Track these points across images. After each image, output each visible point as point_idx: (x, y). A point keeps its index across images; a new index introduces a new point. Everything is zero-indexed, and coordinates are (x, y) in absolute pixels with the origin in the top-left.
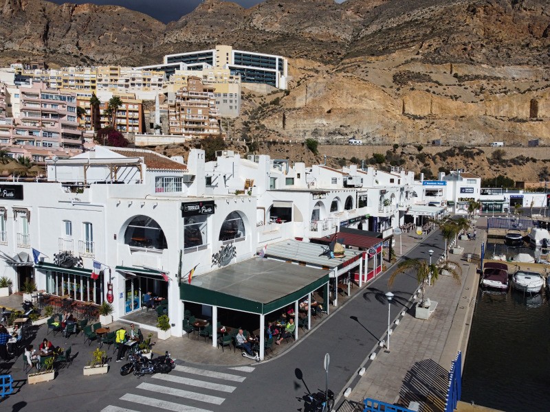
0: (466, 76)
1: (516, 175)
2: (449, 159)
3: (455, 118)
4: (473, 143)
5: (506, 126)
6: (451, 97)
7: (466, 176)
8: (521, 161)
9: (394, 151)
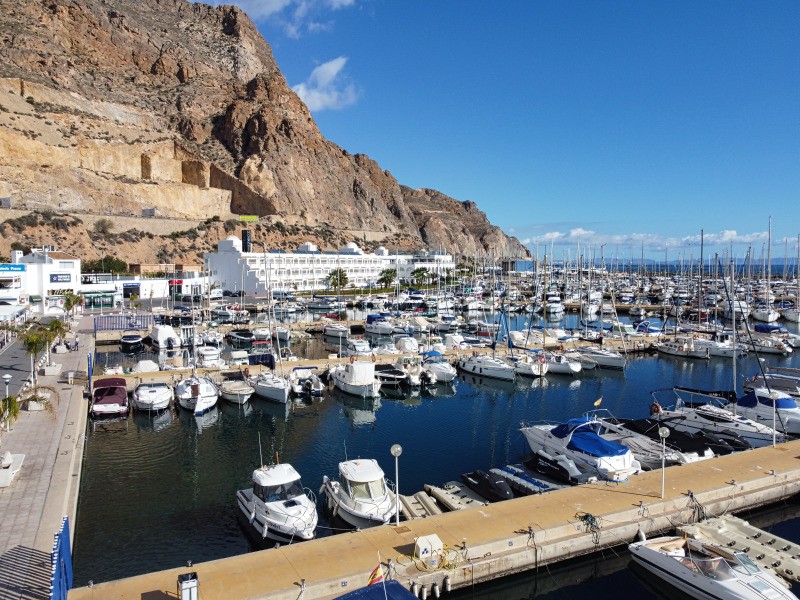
0: (47, 104)
1: (129, 255)
2: (28, 231)
3: (33, 167)
4: (65, 207)
5: (112, 187)
6: (26, 134)
7: (58, 257)
8: (134, 237)
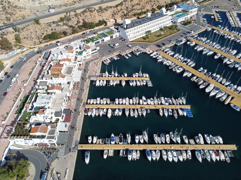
2: (85, 14)
9: (67, 15)
